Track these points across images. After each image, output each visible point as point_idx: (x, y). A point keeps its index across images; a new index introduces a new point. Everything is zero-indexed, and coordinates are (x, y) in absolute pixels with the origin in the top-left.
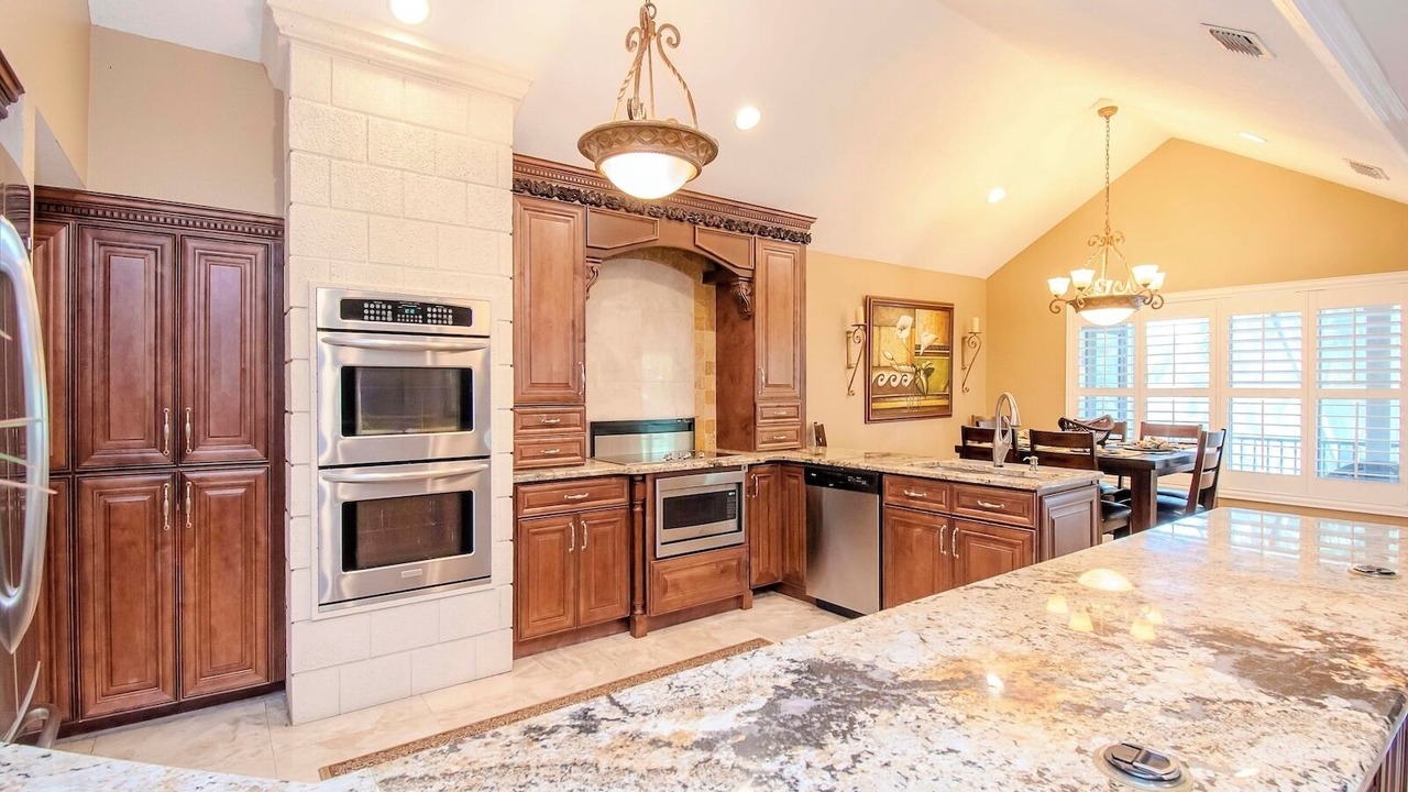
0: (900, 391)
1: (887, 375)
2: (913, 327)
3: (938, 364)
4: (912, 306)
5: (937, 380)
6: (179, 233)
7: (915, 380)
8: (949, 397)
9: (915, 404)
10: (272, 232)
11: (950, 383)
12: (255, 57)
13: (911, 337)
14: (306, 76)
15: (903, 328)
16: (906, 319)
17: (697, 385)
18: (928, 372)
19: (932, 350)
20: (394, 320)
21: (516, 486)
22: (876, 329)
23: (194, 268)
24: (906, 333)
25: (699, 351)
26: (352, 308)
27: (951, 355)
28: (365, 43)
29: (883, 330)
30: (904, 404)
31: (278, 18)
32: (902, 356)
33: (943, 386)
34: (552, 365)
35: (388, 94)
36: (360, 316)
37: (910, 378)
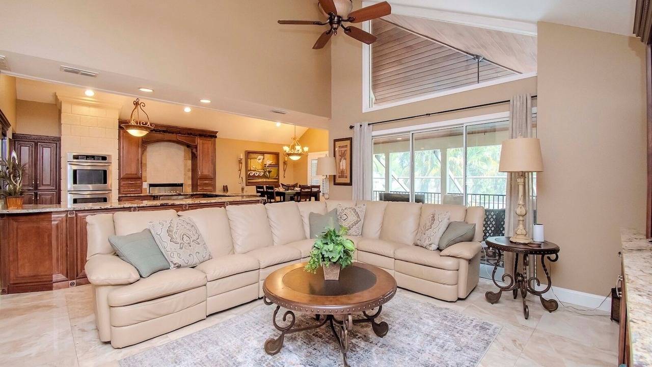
0: (259, 177)
1: (253, 173)
2: (264, 159)
3: (273, 170)
4: (263, 153)
5: (273, 174)
6: (36, 141)
7: (264, 174)
8: (278, 179)
9: (265, 181)
10: (57, 141)
11: (278, 175)
12: (54, 103)
13: (263, 162)
14: (65, 108)
15: (259, 159)
16: (261, 157)
17: (185, 175)
18: (269, 172)
19: (270, 166)
20: (86, 159)
21: (119, 197)
22: (249, 160)
23: (40, 149)
24: (261, 161)
25: (185, 166)
26: (76, 157)
27: (278, 167)
28: (77, 100)
29: (252, 160)
30: (261, 181)
31: (59, 97)
32: (259, 167)
33: (275, 176)
34: (132, 170)
35: (85, 110)
36: (78, 158)
37: (262, 173)
